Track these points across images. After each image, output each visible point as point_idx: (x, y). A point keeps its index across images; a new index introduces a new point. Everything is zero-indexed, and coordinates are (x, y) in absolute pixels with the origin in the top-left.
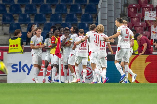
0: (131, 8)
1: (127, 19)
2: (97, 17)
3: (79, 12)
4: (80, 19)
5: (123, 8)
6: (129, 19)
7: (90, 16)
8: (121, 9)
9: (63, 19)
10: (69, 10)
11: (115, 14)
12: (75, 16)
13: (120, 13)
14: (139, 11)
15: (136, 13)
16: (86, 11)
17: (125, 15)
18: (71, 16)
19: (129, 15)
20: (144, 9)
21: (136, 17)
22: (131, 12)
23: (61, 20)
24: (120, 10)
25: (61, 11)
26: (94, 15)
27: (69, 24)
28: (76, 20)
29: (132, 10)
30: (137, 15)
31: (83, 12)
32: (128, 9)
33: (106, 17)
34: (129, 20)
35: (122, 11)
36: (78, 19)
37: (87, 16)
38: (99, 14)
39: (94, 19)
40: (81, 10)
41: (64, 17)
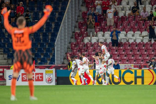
0: (73, 44)
1: (71, 50)
2: (54, 49)
3: (45, 47)
4: (45, 51)
5: (68, 44)
6: (72, 50)
7: (51, 49)
8: (67, 45)
9: (36, 50)
10: (39, 46)
11: (64, 48)
12: (42, 49)
13: (67, 47)
14: (77, 46)
15: (76, 47)
16: (48, 46)
17: (69, 48)
18: (41, 49)
19: (72, 48)
20: (80, 45)
21: (75, 49)
22: (73, 46)
24: (67, 46)
25: (35, 46)
26: (53, 49)
27: (39, 53)
28: (43, 51)
29: (73, 45)
30: (76, 48)
31: (47, 47)
32: (71, 45)
33: (59, 49)
34: (72, 51)
35: (68, 46)
36: (44, 51)
37: (49, 49)
38: (56, 48)
39: (53, 50)
40: (46, 46)
41: (37, 50)
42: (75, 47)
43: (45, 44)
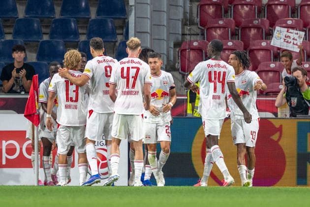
0: (209, 5)
1: (199, 31)
2: (125, 25)
3: (82, 15)
4: (85, 31)
5: (188, 5)
6: (202, 31)
7: (110, 25)
8: (184, 8)
9: (44, 30)
10: (58, 10)
11: (169, 19)
12: (73, 24)
13: (181, 16)
14: (226, 12)
15: (220, 17)
16: (98, 13)
17: (192, 23)
18: (64, 23)
19: (203, 23)
20: (240, 7)
21: (220, 27)
22: (208, 14)
23: (39, 33)
24: (181, 10)
25: (40, 12)
26: (118, 23)
27: (58, 42)
28: (76, 34)
29: (211, 10)
30: (221, 22)
31: (93, 15)
32: (202, 7)
33: (147, 26)
34: (203, 34)
35: (185, 13)
36: (80, 31)
37: (101, 23)
38: (132, 19)
39: (118, 31)
40: (87, 10)
41: (47, 27)
42: (218, 15)
43: (86, 5)
